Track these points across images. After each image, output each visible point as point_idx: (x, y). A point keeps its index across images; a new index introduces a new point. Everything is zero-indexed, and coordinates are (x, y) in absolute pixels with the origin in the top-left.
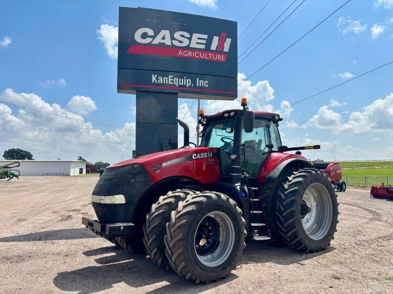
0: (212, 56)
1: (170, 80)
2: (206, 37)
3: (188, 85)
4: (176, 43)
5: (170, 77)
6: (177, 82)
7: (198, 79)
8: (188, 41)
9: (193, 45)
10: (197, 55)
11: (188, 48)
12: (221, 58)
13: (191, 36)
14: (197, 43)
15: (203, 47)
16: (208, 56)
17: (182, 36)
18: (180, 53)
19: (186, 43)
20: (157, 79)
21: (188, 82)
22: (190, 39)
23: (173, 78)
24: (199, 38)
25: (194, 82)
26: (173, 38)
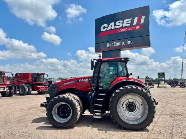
0: (134, 28)
1: (114, 44)
2: (131, 19)
3: (122, 44)
4: (117, 27)
5: (114, 43)
6: (118, 44)
7: (127, 41)
8: (122, 24)
9: (125, 25)
10: (126, 29)
11: (122, 27)
12: (139, 27)
13: (123, 21)
14: (126, 24)
15: (129, 25)
16: (132, 28)
17: (119, 23)
18: (119, 31)
19: (121, 25)
20: (109, 45)
21: (122, 43)
22: (123, 23)
23: (116, 43)
24: (127, 21)
25: (125, 42)
26: (115, 25)
